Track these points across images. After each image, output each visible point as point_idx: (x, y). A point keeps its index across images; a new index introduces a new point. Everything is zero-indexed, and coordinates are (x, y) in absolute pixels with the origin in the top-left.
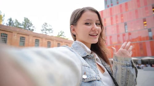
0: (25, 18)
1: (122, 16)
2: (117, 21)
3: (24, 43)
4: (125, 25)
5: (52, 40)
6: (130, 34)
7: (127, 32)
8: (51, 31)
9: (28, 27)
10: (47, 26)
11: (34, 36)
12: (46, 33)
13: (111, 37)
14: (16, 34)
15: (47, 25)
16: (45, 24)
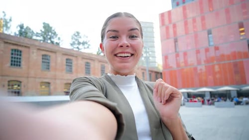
0: (44, 23)
1: (203, 19)
2: (194, 27)
3: (49, 66)
4: (208, 34)
5: (92, 60)
6: (217, 48)
7: (212, 45)
8: (86, 46)
9: (50, 38)
10: (80, 37)
11: (64, 53)
12: (78, 48)
13: (185, 54)
14: (35, 51)
15: (80, 35)
16: (76, 34)
